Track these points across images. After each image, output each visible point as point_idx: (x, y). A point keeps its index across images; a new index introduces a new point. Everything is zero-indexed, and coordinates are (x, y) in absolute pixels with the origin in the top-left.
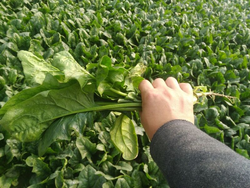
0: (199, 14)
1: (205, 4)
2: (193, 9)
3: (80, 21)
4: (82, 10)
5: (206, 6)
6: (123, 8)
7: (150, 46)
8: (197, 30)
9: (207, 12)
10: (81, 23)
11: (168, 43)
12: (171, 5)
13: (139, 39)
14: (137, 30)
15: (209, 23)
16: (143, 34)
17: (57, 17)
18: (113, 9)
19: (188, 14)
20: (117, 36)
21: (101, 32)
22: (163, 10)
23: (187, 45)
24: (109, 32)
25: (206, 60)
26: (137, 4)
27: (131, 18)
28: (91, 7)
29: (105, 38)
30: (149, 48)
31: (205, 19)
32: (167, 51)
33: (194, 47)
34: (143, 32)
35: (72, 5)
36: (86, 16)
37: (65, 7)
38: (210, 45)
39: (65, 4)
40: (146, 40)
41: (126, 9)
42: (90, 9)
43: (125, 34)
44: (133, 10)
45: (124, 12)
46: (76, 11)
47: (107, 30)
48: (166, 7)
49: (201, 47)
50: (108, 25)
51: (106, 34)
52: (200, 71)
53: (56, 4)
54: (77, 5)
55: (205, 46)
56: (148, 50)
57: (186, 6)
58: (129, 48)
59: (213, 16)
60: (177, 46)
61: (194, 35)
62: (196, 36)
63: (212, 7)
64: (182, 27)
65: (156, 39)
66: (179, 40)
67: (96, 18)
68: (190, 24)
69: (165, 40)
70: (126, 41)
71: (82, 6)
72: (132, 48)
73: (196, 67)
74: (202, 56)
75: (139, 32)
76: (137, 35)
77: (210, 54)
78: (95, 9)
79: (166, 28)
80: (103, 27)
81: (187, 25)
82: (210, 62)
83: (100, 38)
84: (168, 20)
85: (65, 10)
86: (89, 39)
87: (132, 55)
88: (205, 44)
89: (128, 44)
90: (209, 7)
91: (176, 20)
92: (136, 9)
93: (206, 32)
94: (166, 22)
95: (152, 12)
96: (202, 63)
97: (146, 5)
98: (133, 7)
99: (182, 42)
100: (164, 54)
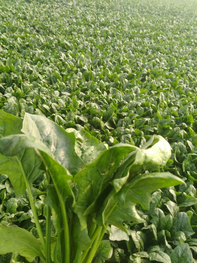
0: (176, 91)
1: (181, 80)
2: (169, 87)
3: (55, 106)
4: (57, 92)
5: (181, 82)
6: (98, 89)
7: (128, 130)
8: (175, 109)
9: (184, 88)
10: (56, 107)
11: (147, 125)
12: (146, 83)
13: (117, 122)
14: (114, 113)
15: (187, 101)
16: (120, 117)
17: (31, 103)
18: (88, 90)
19: (164, 92)
20: (93, 120)
21: (77, 117)
22: (139, 89)
23: (167, 126)
24: (86, 116)
25: (189, 143)
26: (112, 83)
27: (106, 99)
28: (65, 89)
29: (81, 123)
30: (128, 131)
31: (183, 97)
32: (147, 134)
33: (175, 129)
34: (120, 114)
35: (47, 88)
36: (61, 100)
37: (39, 90)
38: (191, 124)
39: (39, 86)
40: (124, 122)
41: (100, 90)
42: (65, 91)
43: (102, 117)
44: (108, 90)
45: (99, 93)
46: (51, 94)
47: (83, 114)
48: (141, 85)
49: (182, 128)
50: (84, 108)
51: (82, 118)
52: (184, 155)
53: (30, 87)
54: (51, 88)
55: (187, 126)
56: (126, 134)
57: (162, 83)
58: (107, 132)
59: (191, 93)
60: (156, 129)
61: (173, 115)
62: (175, 116)
63: (188, 82)
64: (160, 107)
65: (134, 121)
66: (158, 121)
67: (71, 100)
68: (168, 102)
69: (143, 122)
70: (103, 124)
71: (57, 89)
72: (109, 132)
73: (179, 151)
74: (184, 138)
75: (116, 115)
76: (114, 118)
77: (192, 135)
78: (70, 91)
79: (143, 108)
80: (78, 110)
81: (165, 104)
82: (193, 144)
83: (76, 123)
84: (144, 99)
85: (39, 94)
86: (65, 125)
87: (110, 140)
88: (185, 124)
89: (106, 127)
90: (184, 83)
91: (153, 99)
92: (111, 89)
93: (185, 111)
94: (142, 102)
95: (127, 91)
96: (185, 147)
97: (121, 84)
98: (108, 87)
99: (161, 123)
100: (143, 137)
